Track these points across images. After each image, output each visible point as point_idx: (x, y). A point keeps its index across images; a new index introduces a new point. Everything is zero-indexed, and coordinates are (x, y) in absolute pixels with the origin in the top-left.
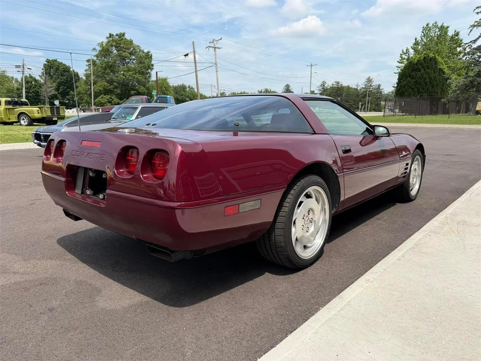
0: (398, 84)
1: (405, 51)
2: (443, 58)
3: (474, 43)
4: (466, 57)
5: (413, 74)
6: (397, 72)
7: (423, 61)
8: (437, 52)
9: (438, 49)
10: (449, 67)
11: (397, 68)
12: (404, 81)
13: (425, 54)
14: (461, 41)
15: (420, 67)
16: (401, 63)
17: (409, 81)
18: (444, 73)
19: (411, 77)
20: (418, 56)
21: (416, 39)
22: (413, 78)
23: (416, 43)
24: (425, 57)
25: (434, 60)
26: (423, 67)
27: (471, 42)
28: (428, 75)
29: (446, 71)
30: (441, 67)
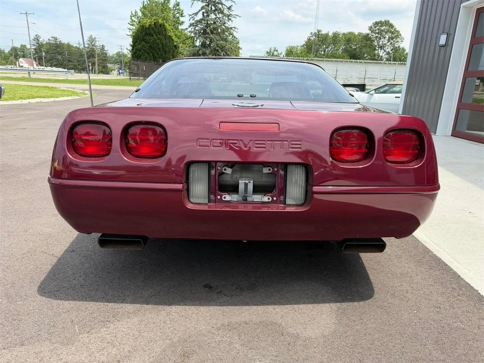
0: (133, 46)
1: (134, 13)
2: (169, 25)
3: (196, 15)
4: (191, 27)
5: (147, 38)
6: (129, 34)
7: (153, 26)
8: (164, 19)
9: (164, 16)
10: (176, 35)
11: (128, 30)
12: (139, 44)
13: (155, 19)
14: (182, 11)
15: (152, 32)
16: (132, 25)
17: (143, 45)
18: (173, 40)
19: (145, 41)
20: (149, 21)
22: (147, 42)
23: (144, 7)
24: (155, 23)
25: (162, 26)
26: (155, 32)
27: (193, 14)
28: (160, 41)
29: (174, 38)
30: (170, 34)
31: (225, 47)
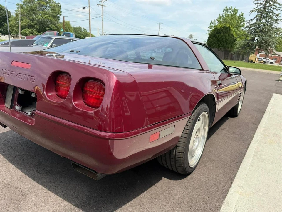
0: (208, 40)
1: (213, 22)
2: (233, 28)
3: (252, 21)
4: (246, 28)
5: (217, 35)
6: (208, 33)
7: (223, 28)
8: (231, 24)
9: (231, 22)
10: (236, 33)
11: (208, 31)
12: (211, 39)
13: (224, 24)
14: (244, 19)
15: (221, 31)
16: (210, 28)
17: (214, 39)
18: (233, 36)
19: (216, 37)
20: (221, 25)
21: (219, 15)
22: (216, 38)
23: (220, 18)
24: (224, 26)
25: (229, 28)
26: (223, 32)
27: (250, 20)
28: (225, 37)
29: (235, 35)
30: (232, 33)
31: (268, 40)
